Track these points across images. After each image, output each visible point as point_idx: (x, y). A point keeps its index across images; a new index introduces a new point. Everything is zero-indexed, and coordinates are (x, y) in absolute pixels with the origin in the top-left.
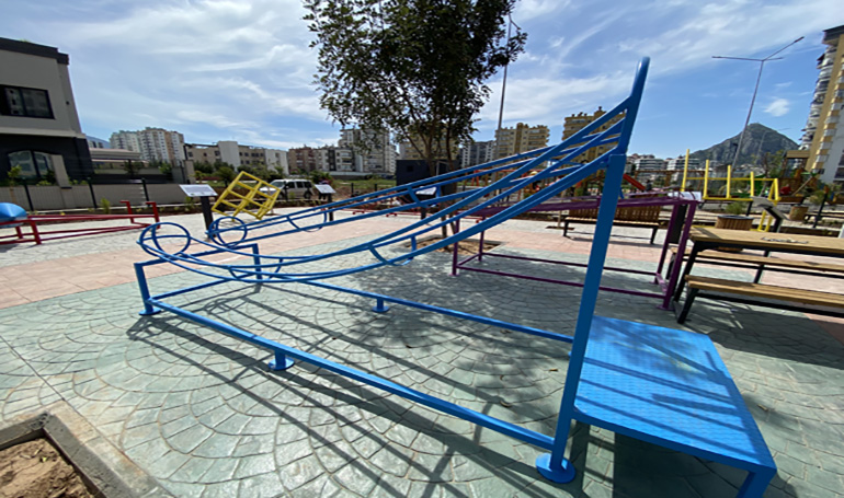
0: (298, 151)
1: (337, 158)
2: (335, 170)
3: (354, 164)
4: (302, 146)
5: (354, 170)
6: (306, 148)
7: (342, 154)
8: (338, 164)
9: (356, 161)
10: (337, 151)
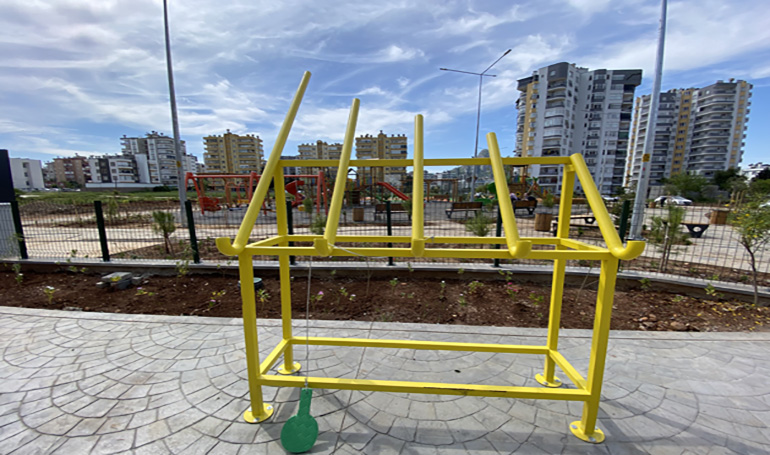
0: (67, 161)
1: (111, 168)
2: (110, 181)
3: (137, 175)
4: (73, 155)
5: (137, 182)
6: (78, 158)
7: (117, 164)
8: (113, 175)
9: (140, 172)
10: (110, 161)
